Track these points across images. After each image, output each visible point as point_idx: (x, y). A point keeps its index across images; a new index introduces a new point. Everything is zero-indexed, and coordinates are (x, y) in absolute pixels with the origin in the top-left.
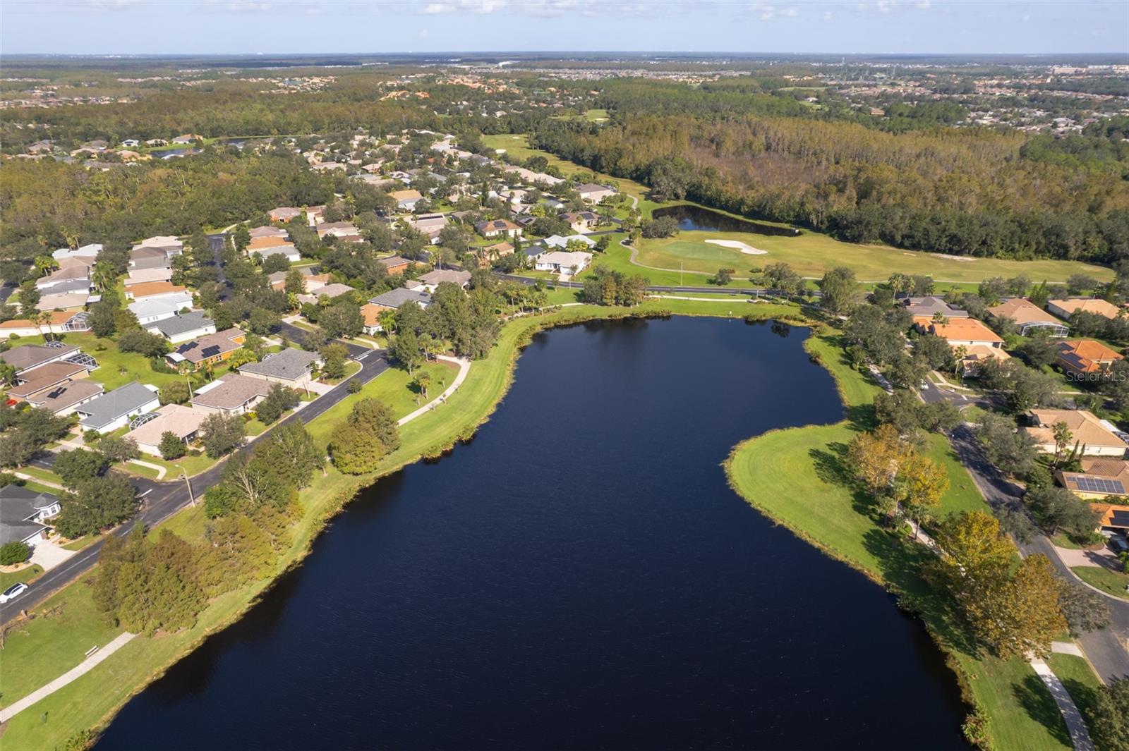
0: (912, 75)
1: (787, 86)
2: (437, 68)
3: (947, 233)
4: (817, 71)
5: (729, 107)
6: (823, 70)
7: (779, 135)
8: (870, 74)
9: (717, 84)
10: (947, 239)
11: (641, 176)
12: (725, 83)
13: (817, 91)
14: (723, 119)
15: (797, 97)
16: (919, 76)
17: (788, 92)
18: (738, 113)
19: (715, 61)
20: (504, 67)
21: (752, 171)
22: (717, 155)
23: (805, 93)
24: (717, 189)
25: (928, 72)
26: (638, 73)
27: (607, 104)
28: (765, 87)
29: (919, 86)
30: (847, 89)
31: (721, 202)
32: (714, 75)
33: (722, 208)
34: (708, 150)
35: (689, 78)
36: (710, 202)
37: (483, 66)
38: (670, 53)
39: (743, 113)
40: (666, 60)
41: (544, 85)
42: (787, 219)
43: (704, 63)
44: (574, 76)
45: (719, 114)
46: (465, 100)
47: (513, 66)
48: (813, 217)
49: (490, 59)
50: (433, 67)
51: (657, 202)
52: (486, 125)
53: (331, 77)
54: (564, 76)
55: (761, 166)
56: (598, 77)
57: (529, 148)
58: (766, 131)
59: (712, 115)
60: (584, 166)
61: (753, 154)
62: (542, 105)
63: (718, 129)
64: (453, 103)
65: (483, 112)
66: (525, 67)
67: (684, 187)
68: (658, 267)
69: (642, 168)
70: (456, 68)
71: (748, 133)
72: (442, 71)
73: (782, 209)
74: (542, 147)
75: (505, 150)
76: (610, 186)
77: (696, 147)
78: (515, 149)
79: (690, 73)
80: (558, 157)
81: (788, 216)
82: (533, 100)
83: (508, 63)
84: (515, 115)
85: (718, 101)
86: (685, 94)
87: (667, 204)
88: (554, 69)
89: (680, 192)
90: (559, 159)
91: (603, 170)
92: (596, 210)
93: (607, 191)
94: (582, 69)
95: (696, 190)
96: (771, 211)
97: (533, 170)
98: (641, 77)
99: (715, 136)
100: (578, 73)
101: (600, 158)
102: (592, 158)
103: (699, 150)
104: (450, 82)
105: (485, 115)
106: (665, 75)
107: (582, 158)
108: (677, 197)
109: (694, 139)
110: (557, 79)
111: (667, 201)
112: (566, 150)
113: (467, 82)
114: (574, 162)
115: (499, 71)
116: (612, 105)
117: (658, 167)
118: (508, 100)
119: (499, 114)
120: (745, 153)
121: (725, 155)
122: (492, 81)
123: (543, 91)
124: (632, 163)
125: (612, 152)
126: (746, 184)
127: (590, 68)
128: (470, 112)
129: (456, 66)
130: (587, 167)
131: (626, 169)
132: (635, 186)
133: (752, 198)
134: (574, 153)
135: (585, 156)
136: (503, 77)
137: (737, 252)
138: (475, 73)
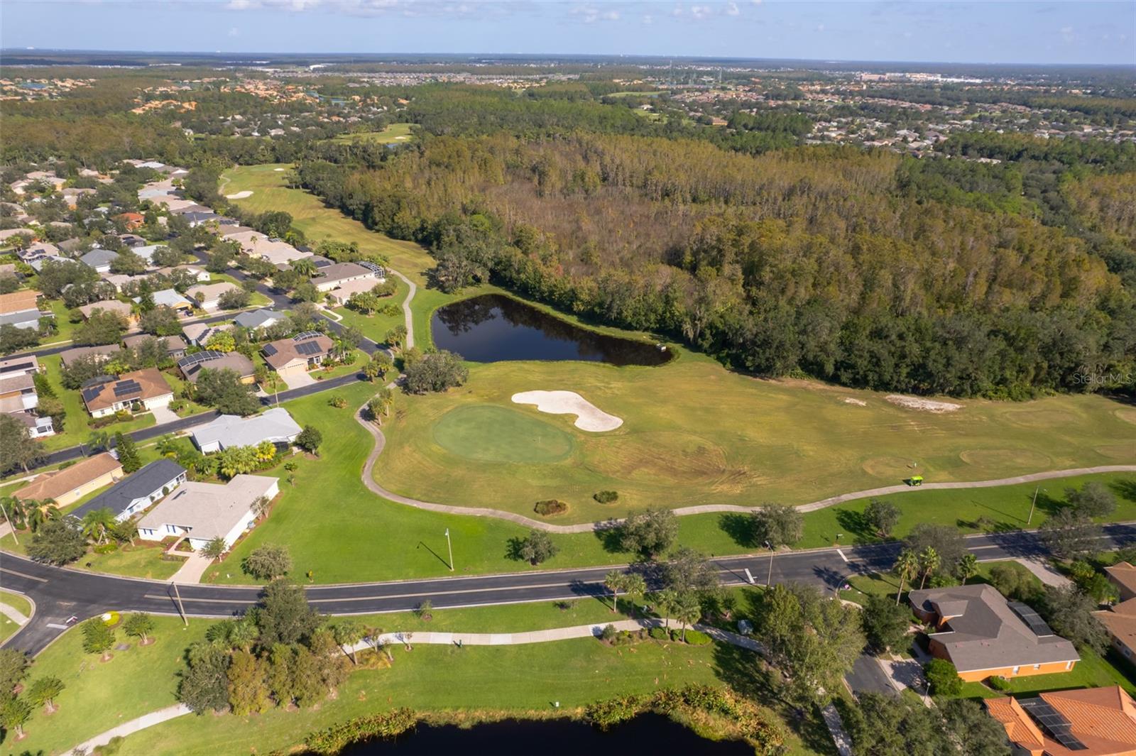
0: (737, 79)
1: (618, 91)
2: (235, 71)
3: (908, 361)
4: (646, 74)
5: (555, 120)
6: (652, 73)
7: (618, 161)
8: (698, 77)
9: (543, 90)
10: (908, 370)
11: (428, 239)
12: (551, 89)
13: (651, 97)
14: (549, 136)
15: (631, 104)
16: (743, 79)
17: (621, 98)
18: (566, 128)
19: (544, 65)
20: (315, 70)
21: (587, 224)
22: (540, 194)
23: (638, 100)
24: (535, 271)
25: (752, 76)
26: (460, 78)
27: (413, 117)
28: (595, 92)
29: (749, 91)
30: (680, 94)
31: (542, 293)
32: (541, 79)
33: (542, 300)
34: (528, 186)
35: (514, 82)
36: (525, 290)
37: (291, 70)
38: (499, 55)
39: (571, 128)
40: (492, 63)
41: (348, 92)
42: (646, 325)
43: (532, 65)
44: (388, 80)
45: (543, 130)
46: (240, 114)
47: (325, 70)
48: (687, 327)
49: (302, 61)
50: (231, 70)
51: (445, 292)
52: (241, 152)
53: (92, 80)
54: (377, 82)
55: (598, 212)
56: (414, 83)
57: (288, 187)
58: (601, 155)
59: (535, 131)
60: (354, 219)
61: (587, 191)
62: (335, 119)
63: (542, 153)
64: (222, 118)
65: (253, 130)
66: (338, 70)
67: (485, 265)
68: (414, 497)
69: (429, 227)
70: (258, 72)
71: (579, 157)
72: (239, 75)
73: (638, 310)
74: (305, 186)
75: (252, 193)
76: (374, 265)
77: (513, 181)
78: (267, 190)
79: (516, 77)
80: (323, 201)
81: (646, 321)
82: (325, 112)
83: (320, 66)
84: (295, 134)
85: (544, 112)
86: (506, 104)
87: (459, 296)
88: (369, 72)
89: (479, 275)
90: (324, 204)
91: (377, 227)
92: (340, 318)
93: (368, 276)
94: (401, 72)
95: (505, 270)
96: (620, 313)
97: (267, 235)
98: (462, 83)
99: (537, 163)
100: (395, 78)
101: (373, 207)
102: (363, 207)
103: (516, 185)
104: (239, 88)
105: (256, 134)
106: (489, 79)
107: (351, 207)
108: (477, 280)
109: (511, 168)
110: (367, 85)
111: (460, 289)
112: (331, 194)
113: (259, 89)
114: (343, 212)
115: (306, 75)
116: (419, 118)
117: (451, 228)
118: (295, 113)
119: (273, 132)
120: (576, 190)
121: (551, 194)
122: (290, 87)
123: (344, 100)
124: (415, 218)
125: (388, 201)
126: (579, 247)
127: (410, 72)
128: (237, 130)
129: (260, 69)
130: (358, 220)
131: (408, 227)
132: (418, 258)
133: (589, 290)
134: (342, 199)
135: (353, 204)
136: (307, 82)
137: (568, 430)
138: (275, 78)
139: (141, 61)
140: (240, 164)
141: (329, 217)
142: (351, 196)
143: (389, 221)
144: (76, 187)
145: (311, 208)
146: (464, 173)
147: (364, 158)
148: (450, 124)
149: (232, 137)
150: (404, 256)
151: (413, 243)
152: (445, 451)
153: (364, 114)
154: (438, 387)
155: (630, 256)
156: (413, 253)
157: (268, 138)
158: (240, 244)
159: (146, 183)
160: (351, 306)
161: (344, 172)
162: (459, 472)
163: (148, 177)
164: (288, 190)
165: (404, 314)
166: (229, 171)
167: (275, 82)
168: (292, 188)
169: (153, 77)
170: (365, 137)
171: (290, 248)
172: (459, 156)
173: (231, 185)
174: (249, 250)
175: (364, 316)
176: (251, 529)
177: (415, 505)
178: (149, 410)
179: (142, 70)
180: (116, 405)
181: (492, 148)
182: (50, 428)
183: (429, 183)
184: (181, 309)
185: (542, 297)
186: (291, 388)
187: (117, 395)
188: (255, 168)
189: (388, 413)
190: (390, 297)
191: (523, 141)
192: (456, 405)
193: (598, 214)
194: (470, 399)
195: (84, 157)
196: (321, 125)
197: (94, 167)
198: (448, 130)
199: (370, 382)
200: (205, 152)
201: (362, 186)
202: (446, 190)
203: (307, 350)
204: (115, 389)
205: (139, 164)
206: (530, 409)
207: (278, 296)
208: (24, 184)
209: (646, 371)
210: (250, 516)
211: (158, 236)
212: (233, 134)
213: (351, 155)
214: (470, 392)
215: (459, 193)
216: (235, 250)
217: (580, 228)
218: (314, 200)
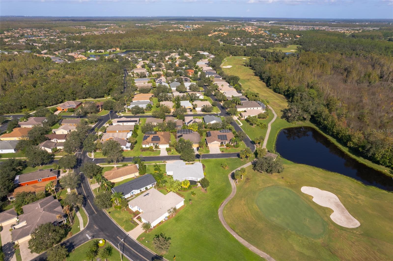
5: (362, 48)
9: (360, 34)
12: (364, 34)
14: (357, 55)
18: (367, 51)
19: (362, 23)
20: (270, 23)
21: (366, 100)
22: (345, 81)
24: (333, 121)
26: (324, 28)
27: (300, 43)
28: (385, 35)
31: (333, 132)
32: (360, 29)
33: (332, 136)
34: (340, 77)
36: (325, 129)
37: (262, 23)
38: (343, 19)
39: (369, 52)
40: (339, 23)
41: (279, 32)
42: (388, 164)
43: (357, 24)
44: (295, 28)
45: (355, 52)
46: (240, 38)
47: (274, 23)
49: (267, 20)
50: (243, 22)
51: (288, 122)
52: (234, 51)
53: (203, 25)
54: (291, 28)
55: (374, 94)
56: (305, 29)
57: (245, 66)
58: (382, 66)
59: (351, 52)
60: (263, 82)
61: (370, 83)
62: (271, 41)
63: (351, 62)
64: (233, 38)
65: (241, 44)
66: (278, 24)
67: (309, 113)
68: (236, 231)
69: (291, 91)
70: (251, 23)
71: (370, 66)
72: (245, 24)
73: (385, 156)
74: (250, 66)
75: (232, 66)
76: (263, 104)
77: (334, 74)
78: (237, 66)
79: (348, 28)
80: (255, 73)
81: (389, 162)
82: (268, 39)
83: (272, 22)
84: (255, 46)
85: (357, 44)
86: (341, 39)
87: (294, 124)
88: (289, 25)
89: (305, 117)
90: (255, 74)
91: (270, 87)
92: (242, 124)
93: (259, 108)
94: (301, 25)
95: (318, 117)
96: (374, 154)
97: (229, 84)
98: (324, 30)
99: (348, 67)
100: (298, 27)
101: (271, 78)
102: (267, 78)
103: (335, 76)
104: (243, 29)
105: (242, 45)
106: (336, 29)
107: (263, 77)
108: (305, 119)
109: (334, 68)
110: (287, 30)
111: (295, 121)
112: (258, 71)
113: (249, 29)
114: (260, 78)
115: (267, 25)
116: (302, 43)
117: (299, 93)
118: (257, 38)
119: (248, 45)
120: (365, 81)
121: (351, 82)
122: (260, 29)
123: (277, 34)
124: (286, 85)
125: (277, 77)
126: (359, 110)
127: (304, 25)
128: (236, 43)
129: (252, 22)
130: (265, 82)
131: (282, 89)
132: (283, 103)
133: (358, 138)
134: (261, 73)
135: (264, 76)
136: (266, 27)
137: (326, 219)
138: (256, 26)
139: (218, 19)
140: (232, 55)
141: (255, 80)
142: (264, 73)
143: (276, 85)
144: (181, 59)
145: (250, 75)
146: (313, 68)
147: (276, 57)
148: (313, 47)
149: (234, 45)
150: (277, 101)
151: (282, 96)
152: (259, 210)
153: (281, 40)
154: (269, 171)
155: (386, 121)
156: (281, 100)
157: (245, 47)
158: (218, 86)
159: (201, 59)
160: (247, 120)
161: (266, 62)
162: (261, 225)
163: (202, 57)
164: (244, 67)
165: (267, 128)
166: (228, 58)
167: (255, 27)
168: (246, 66)
169: (219, 24)
170: (278, 49)
171: (235, 91)
172: (313, 61)
173: (227, 63)
174: (220, 89)
175: (251, 126)
176: (165, 220)
177: (234, 236)
178: (160, 148)
179: (218, 22)
180: (151, 144)
181: (328, 58)
182: (129, 147)
183: (297, 71)
184: (189, 109)
185: (333, 134)
186: (211, 153)
187: (152, 140)
188: (237, 57)
189: (242, 178)
190: (265, 119)
191: (344, 56)
192: (273, 184)
193: (373, 95)
194: (281, 182)
195: (188, 49)
196: (265, 43)
197: (189, 53)
198: (312, 49)
199: (241, 159)
200: (222, 50)
201: (270, 69)
202: (303, 75)
203: (222, 138)
204: (152, 138)
205: (202, 53)
206: (308, 198)
207: (223, 110)
208: (169, 57)
209: (383, 193)
210: (167, 214)
211: (195, 79)
212: (235, 44)
213: (271, 56)
214: (282, 178)
215: (308, 77)
216: (216, 88)
217: (361, 101)
218: (252, 72)
